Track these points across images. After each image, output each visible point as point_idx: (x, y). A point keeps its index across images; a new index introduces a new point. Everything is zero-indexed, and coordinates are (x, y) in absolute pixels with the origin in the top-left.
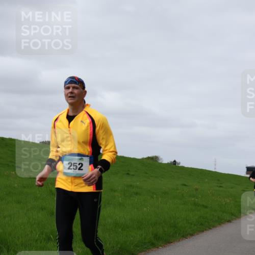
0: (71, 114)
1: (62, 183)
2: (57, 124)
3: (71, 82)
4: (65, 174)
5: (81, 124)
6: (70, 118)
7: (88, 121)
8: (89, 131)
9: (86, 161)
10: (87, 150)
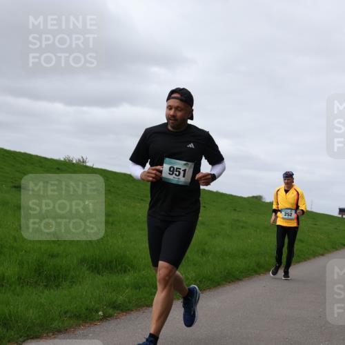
0: (286, 189)
1: (280, 222)
2: (279, 193)
3: (287, 177)
4: (283, 218)
5: (292, 194)
6: (286, 191)
7: (295, 193)
8: (296, 198)
9: (293, 212)
10: (295, 207)
